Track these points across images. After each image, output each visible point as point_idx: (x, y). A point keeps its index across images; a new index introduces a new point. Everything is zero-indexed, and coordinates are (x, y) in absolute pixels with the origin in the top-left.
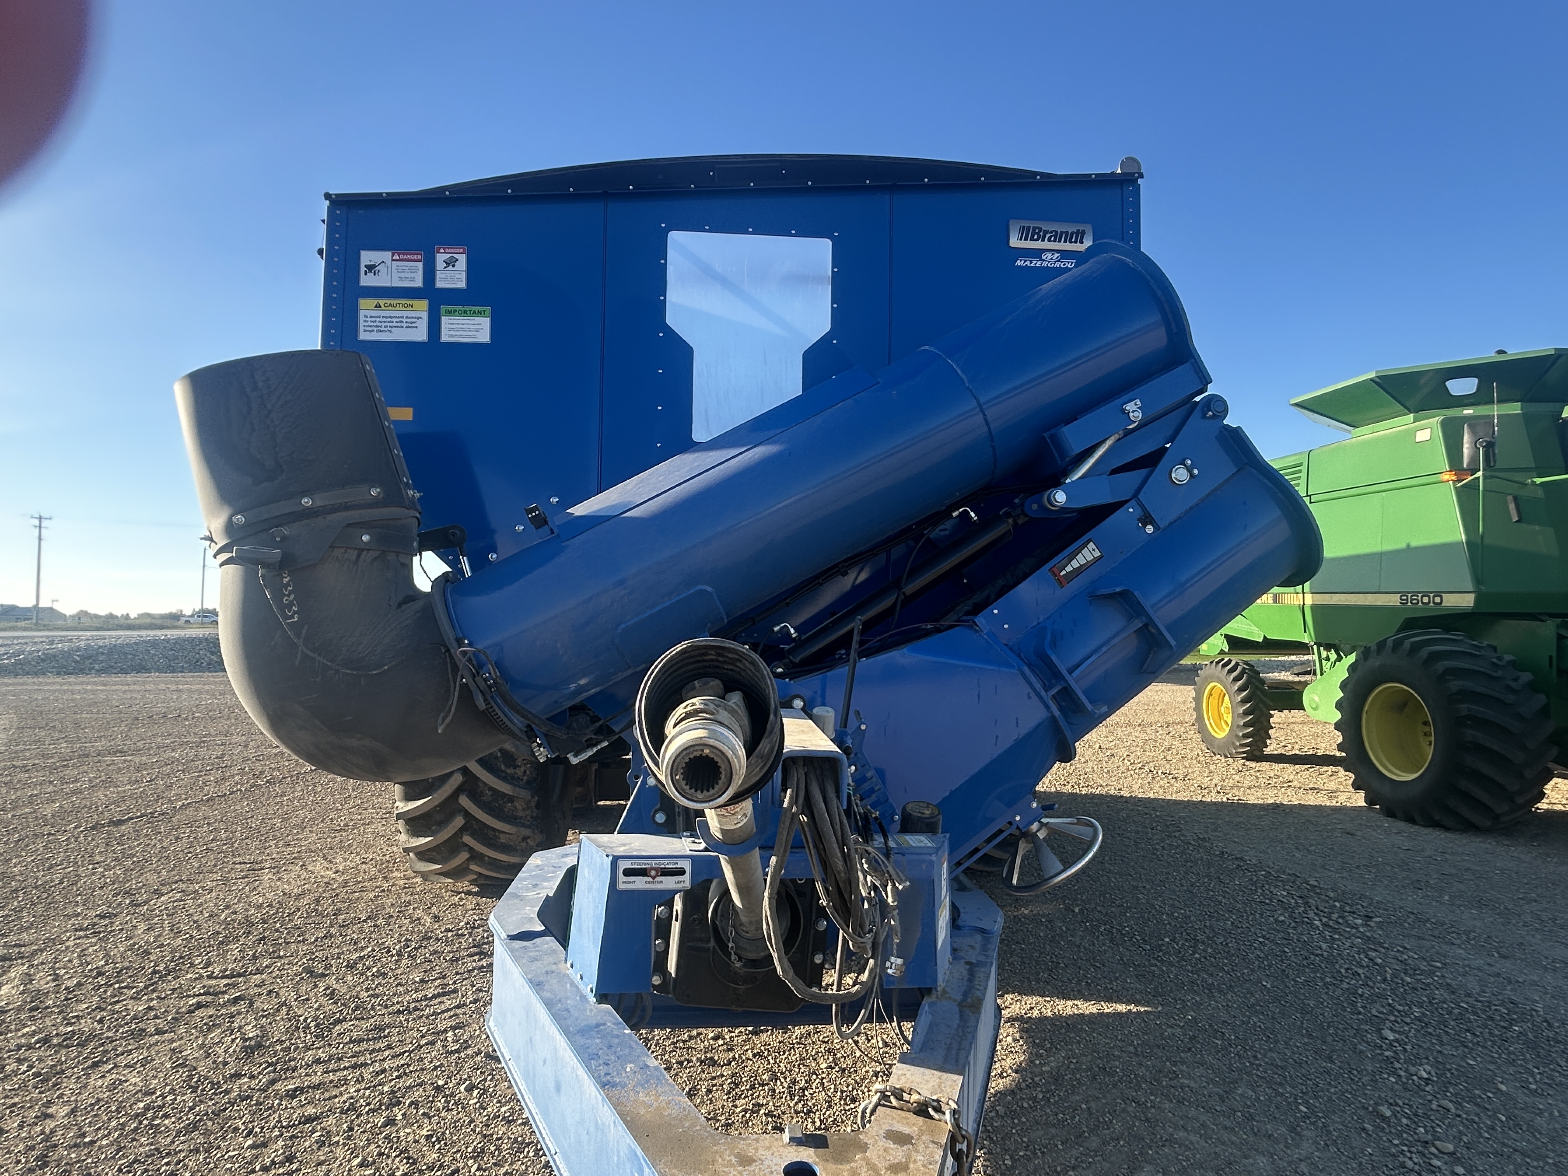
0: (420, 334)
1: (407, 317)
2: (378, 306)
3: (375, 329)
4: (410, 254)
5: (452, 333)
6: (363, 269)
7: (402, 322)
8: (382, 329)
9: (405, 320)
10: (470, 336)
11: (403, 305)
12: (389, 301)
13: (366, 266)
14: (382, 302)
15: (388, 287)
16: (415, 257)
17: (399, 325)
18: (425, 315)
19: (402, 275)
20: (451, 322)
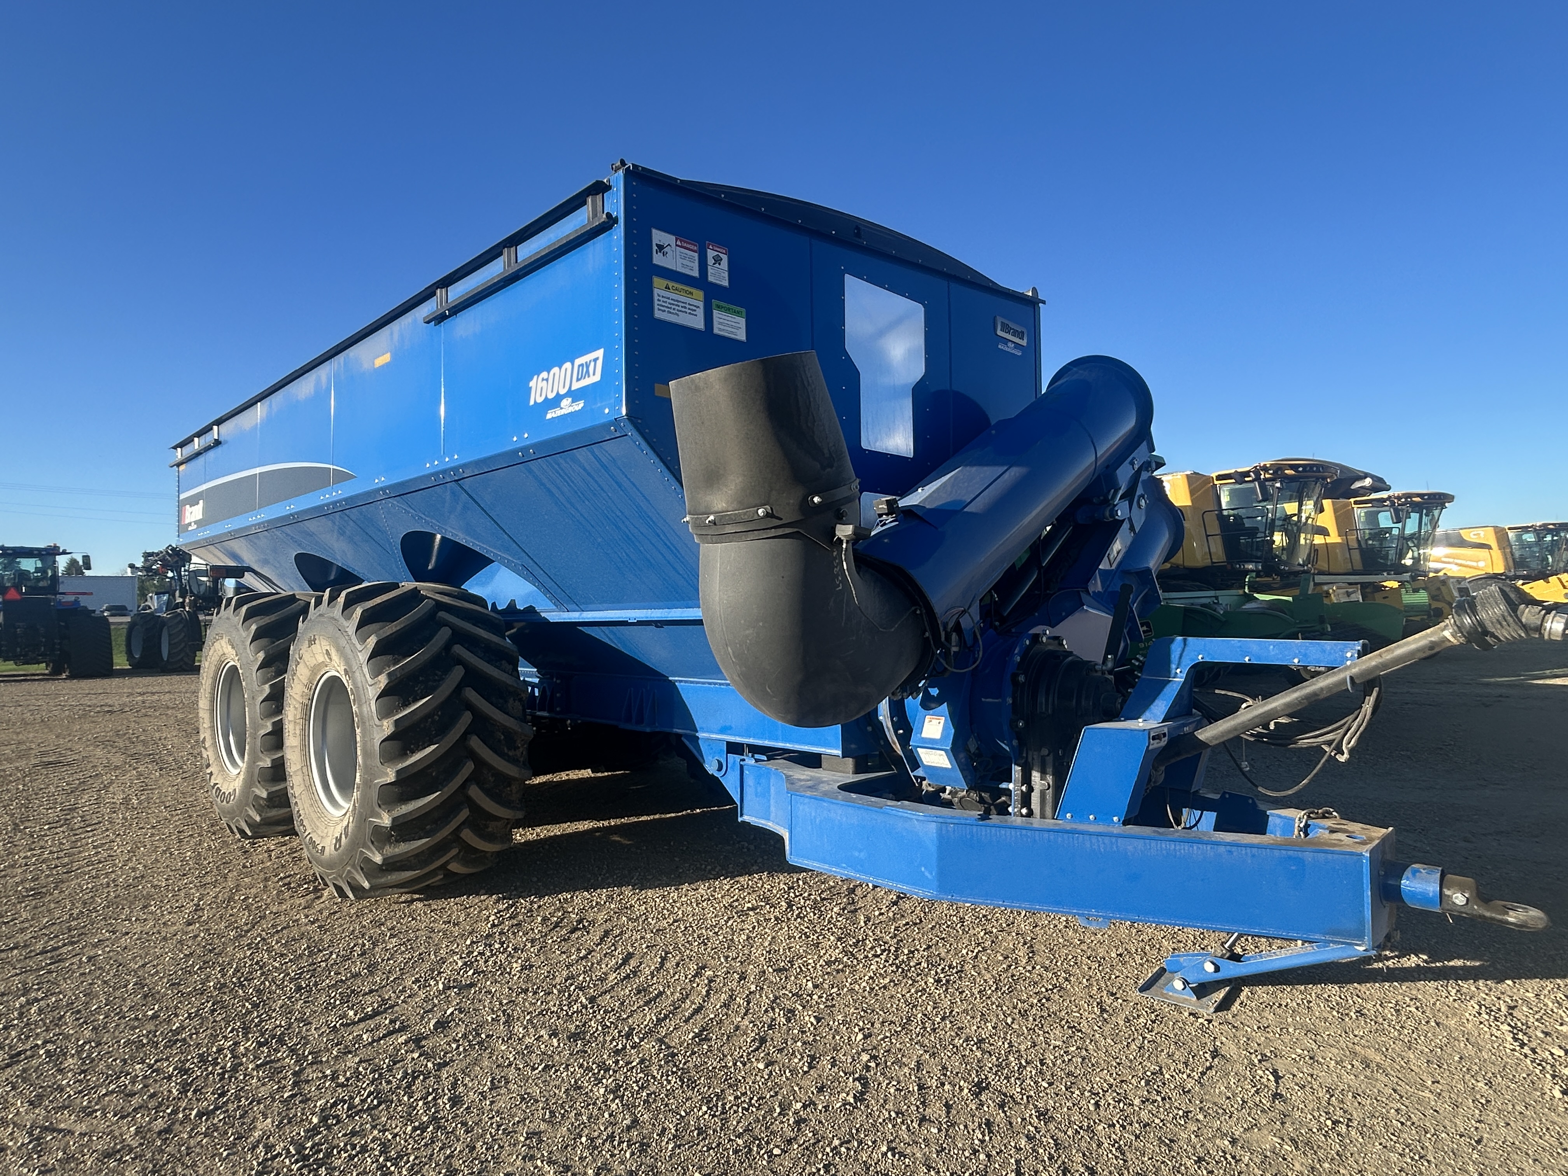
0: (697, 322)
1: (690, 304)
2: (667, 288)
3: (667, 310)
4: (687, 243)
5: (722, 327)
6: (655, 248)
7: (685, 308)
8: (672, 311)
9: (688, 306)
10: (732, 333)
11: (686, 292)
12: (676, 285)
13: (657, 245)
14: (671, 284)
15: (672, 270)
16: (692, 247)
17: (683, 309)
18: (701, 305)
19: (685, 262)
20: (720, 316)
